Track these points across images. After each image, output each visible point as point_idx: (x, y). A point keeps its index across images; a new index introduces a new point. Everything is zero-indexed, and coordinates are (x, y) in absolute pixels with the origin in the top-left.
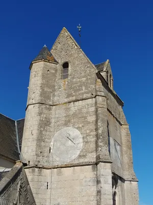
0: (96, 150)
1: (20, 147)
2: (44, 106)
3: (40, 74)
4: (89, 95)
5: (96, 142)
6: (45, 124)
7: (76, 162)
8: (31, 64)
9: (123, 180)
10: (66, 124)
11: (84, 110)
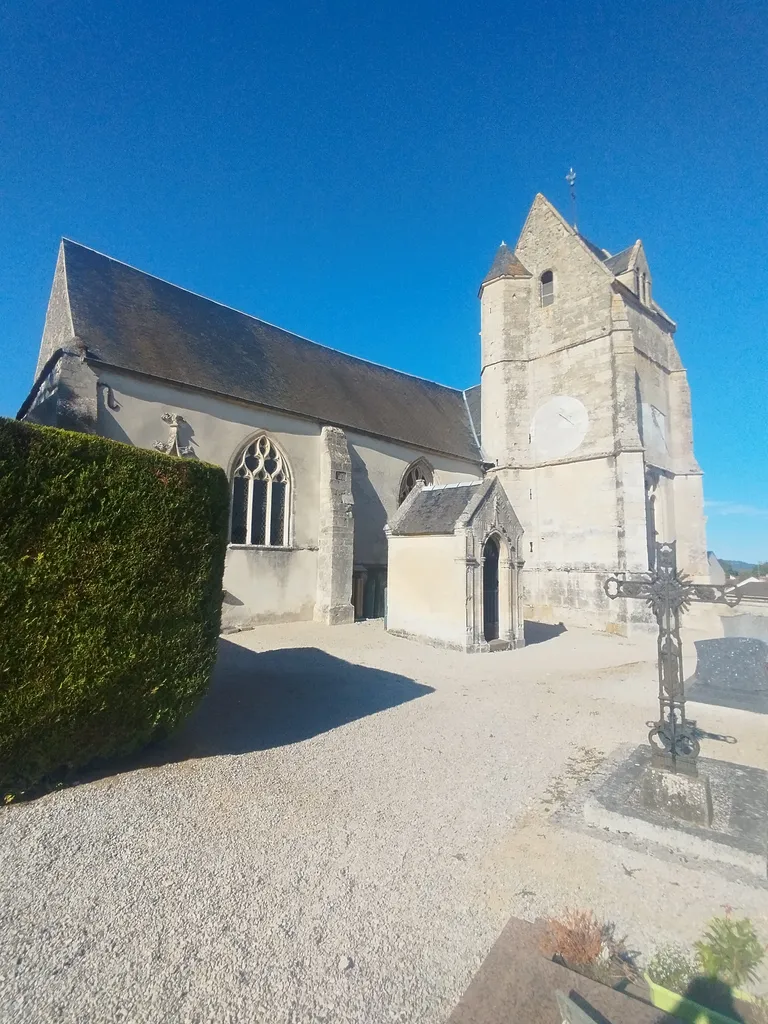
0: (614, 433)
1: (479, 438)
2: (513, 365)
3: (500, 307)
4: (598, 331)
5: (614, 418)
6: (517, 395)
7: (577, 455)
8: (482, 289)
9: (669, 475)
10: (557, 390)
11: (588, 363)
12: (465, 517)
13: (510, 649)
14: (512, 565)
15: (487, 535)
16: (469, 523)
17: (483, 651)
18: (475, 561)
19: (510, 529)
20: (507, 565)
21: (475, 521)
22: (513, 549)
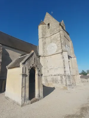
0: (62, 48)
2: (43, 38)
3: (41, 29)
4: (57, 32)
5: (61, 46)
8: (38, 27)
9: (71, 57)
10: (51, 42)
11: (56, 37)
12: (23, 62)
13: (38, 101)
14: (39, 75)
15: (30, 67)
16: (24, 63)
17: (28, 104)
18: (26, 75)
19: (38, 66)
20: (37, 75)
21: (26, 63)
22: (39, 71)
